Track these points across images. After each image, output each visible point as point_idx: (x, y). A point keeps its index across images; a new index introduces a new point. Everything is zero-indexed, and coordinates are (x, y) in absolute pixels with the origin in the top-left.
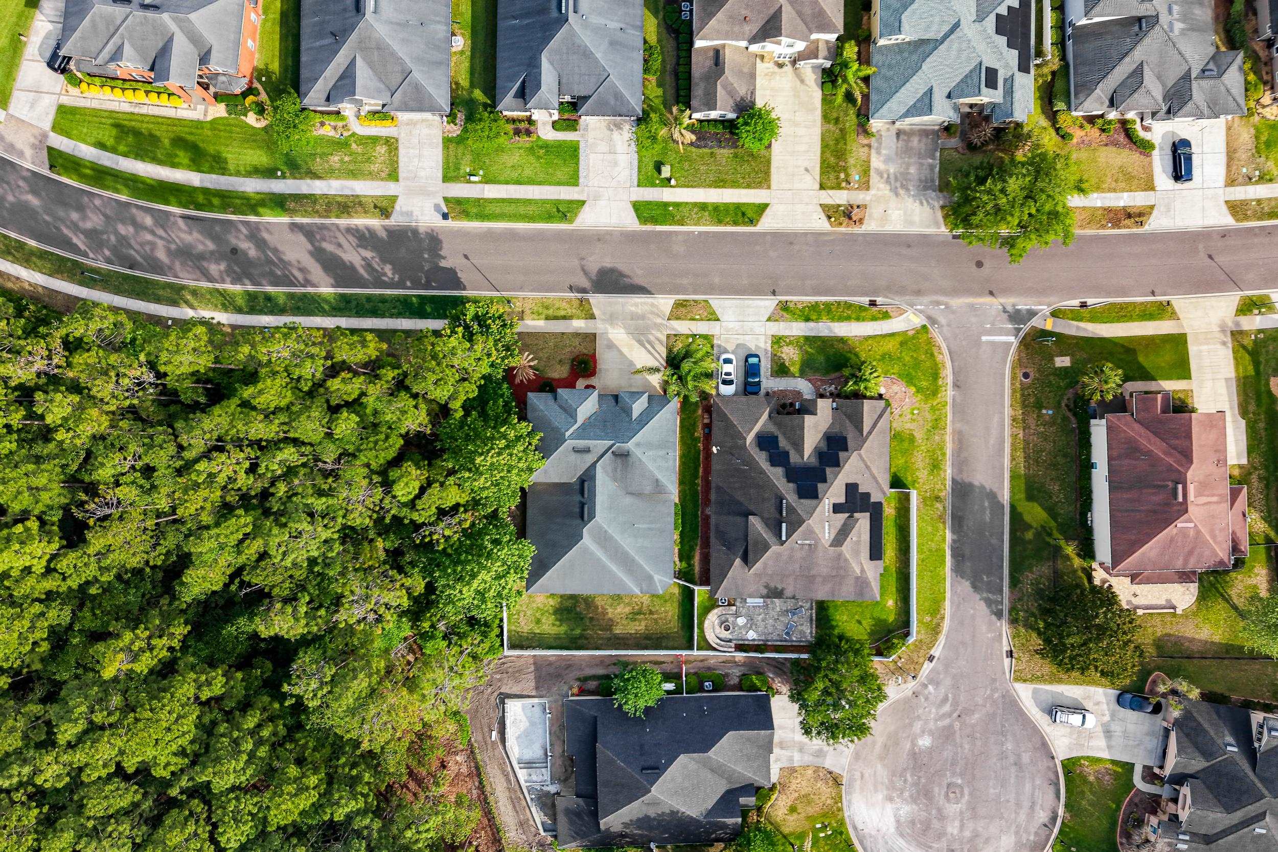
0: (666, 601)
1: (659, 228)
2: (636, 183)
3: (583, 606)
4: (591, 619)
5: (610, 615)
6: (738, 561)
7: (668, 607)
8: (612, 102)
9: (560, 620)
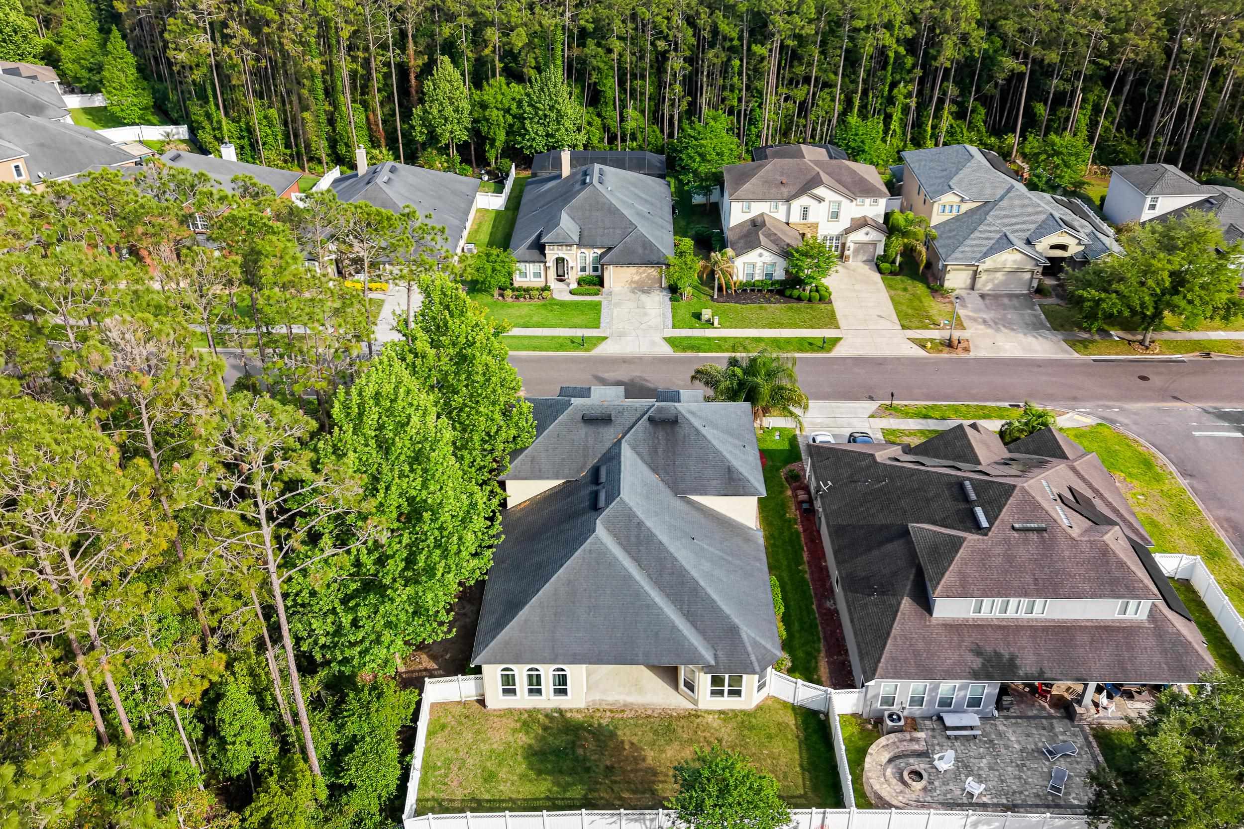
0: (770, 737)
1: (701, 354)
2: (670, 324)
3: (591, 745)
4: (610, 769)
5: (649, 761)
6: (906, 604)
7: (777, 747)
8: (640, 251)
9: (539, 773)
